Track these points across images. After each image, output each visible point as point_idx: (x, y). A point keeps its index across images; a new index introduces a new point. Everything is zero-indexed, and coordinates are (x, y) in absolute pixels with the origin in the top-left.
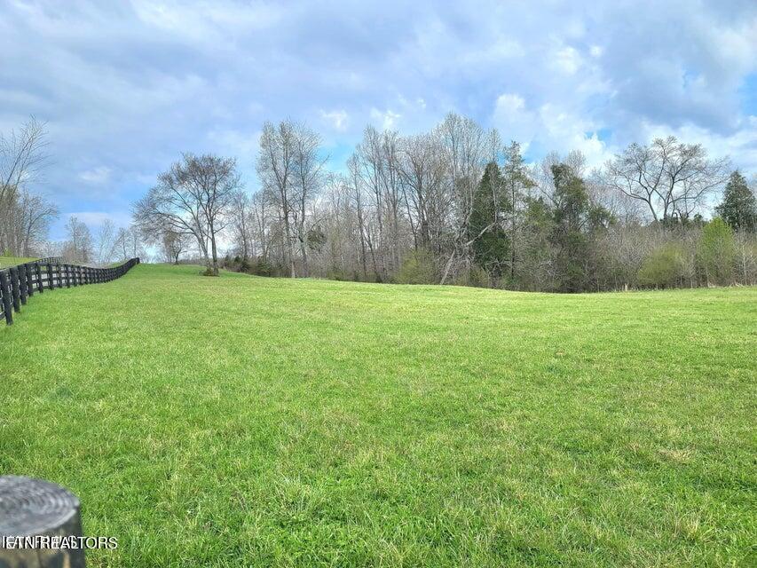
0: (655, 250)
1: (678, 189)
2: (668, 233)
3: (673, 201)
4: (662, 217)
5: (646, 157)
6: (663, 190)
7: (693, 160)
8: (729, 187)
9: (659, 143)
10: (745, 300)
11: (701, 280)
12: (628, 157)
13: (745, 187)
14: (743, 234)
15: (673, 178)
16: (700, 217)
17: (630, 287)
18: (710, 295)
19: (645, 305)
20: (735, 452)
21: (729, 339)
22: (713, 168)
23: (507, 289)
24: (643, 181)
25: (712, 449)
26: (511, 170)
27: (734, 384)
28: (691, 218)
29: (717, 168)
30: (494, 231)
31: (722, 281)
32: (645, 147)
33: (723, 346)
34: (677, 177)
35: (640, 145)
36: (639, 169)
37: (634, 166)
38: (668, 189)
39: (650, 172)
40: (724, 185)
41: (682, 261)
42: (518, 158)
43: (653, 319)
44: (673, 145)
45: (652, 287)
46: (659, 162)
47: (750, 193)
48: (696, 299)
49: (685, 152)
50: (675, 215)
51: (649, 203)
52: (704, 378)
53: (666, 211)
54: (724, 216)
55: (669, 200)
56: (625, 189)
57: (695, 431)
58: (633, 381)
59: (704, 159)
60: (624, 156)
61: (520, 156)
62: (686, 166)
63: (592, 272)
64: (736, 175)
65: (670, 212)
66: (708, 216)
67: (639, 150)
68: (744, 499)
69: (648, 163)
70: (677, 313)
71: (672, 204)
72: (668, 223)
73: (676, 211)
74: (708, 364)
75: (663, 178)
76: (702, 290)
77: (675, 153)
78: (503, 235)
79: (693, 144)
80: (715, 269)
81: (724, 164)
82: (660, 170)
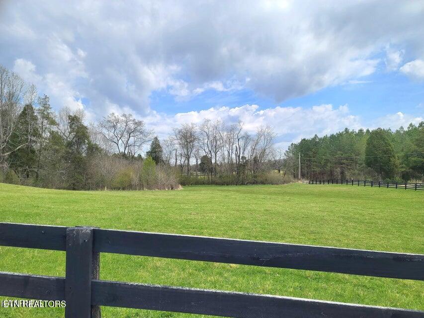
0: (121, 169)
1: (131, 140)
2: (125, 162)
5: (118, 121)
6: (124, 139)
7: (139, 128)
8: (153, 143)
9: (125, 116)
11: (141, 187)
12: (109, 119)
13: (159, 145)
15: (130, 135)
17: (108, 188)
22: (147, 133)
23: (33, 186)
24: (115, 133)
26: (41, 112)
28: (136, 155)
30: (28, 148)
31: (150, 187)
32: (118, 116)
35: (116, 115)
36: (114, 127)
37: (112, 125)
38: (126, 140)
39: (119, 130)
40: (151, 142)
41: (134, 176)
42: (47, 106)
44: (131, 118)
46: (124, 125)
47: (161, 147)
49: (136, 123)
51: (118, 145)
53: (125, 150)
54: (150, 156)
55: (127, 145)
56: (106, 135)
59: (144, 128)
60: (107, 119)
61: (49, 105)
62: (135, 130)
63: (87, 179)
64: (156, 138)
66: (143, 155)
67: (115, 117)
69: (119, 125)
71: (128, 147)
72: (125, 155)
73: (129, 151)
75: (125, 134)
76: (142, 191)
77: (131, 122)
78: (33, 152)
79: (140, 120)
80: (147, 181)
81: (152, 132)
82: (124, 129)
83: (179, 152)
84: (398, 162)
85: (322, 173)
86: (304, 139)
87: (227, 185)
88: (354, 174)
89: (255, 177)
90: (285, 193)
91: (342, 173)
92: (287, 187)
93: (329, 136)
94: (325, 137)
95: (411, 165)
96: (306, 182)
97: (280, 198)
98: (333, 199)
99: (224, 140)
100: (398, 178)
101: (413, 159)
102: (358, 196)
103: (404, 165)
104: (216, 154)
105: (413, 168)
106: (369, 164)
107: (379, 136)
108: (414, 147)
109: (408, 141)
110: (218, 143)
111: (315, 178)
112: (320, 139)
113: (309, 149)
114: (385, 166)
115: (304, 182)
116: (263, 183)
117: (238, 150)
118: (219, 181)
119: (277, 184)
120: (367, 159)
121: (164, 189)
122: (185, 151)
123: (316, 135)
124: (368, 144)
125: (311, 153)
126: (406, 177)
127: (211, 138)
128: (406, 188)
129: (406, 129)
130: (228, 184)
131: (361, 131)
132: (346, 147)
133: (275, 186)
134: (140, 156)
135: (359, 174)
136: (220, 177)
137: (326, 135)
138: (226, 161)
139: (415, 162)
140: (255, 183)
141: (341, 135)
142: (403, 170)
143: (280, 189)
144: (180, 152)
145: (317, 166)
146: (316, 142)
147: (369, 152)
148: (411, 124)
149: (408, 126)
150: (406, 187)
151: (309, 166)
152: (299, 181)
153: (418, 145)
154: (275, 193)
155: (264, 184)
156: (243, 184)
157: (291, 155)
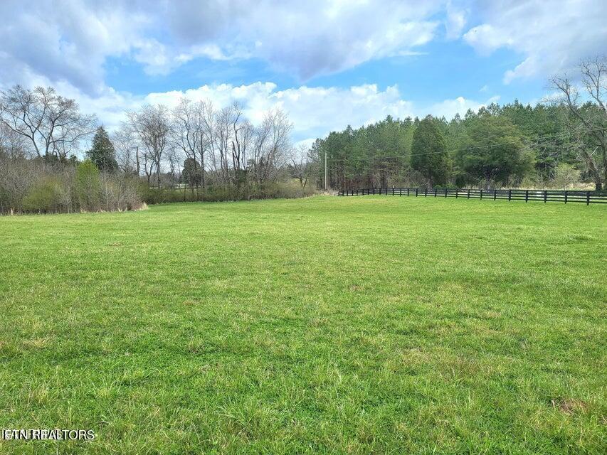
0: (38, 181)
1: (57, 132)
2: (49, 168)
3: (53, 142)
4: (45, 154)
5: (29, 100)
6: (44, 131)
7: (68, 111)
8: (97, 138)
9: (40, 90)
10: (106, 222)
11: (76, 208)
12: (13, 96)
13: (107, 140)
14: (106, 174)
15: (53, 123)
16: (75, 157)
17: (15, 211)
18: (82, 218)
19: (27, 227)
20: (83, 330)
21: (91, 250)
22: (85, 120)
24: (27, 120)
25: (66, 332)
27: (90, 282)
28: (68, 157)
29: (87, 121)
31: (91, 208)
32: (29, 91)
33: (86, 255)
34: (56, 122)
35: (24, 88)
36: (23, 109)
37: (18, 105)
38: (49, 131)
39: (34, 114)
40: (92, 136)
41: (61, 191)
43: (33, 238)
44: (53, 95)
45: (35, 211)
46: (41, 106)
47: (110, 144)
48: (70, 221)
49: (63, 104)
50: (55, 154)
51: (33, 140)
52: (69, 281)
53: (47, 149)
54: (93, 159)
55: (49, 140)
56: (10, 124)
57: (55, 321)
58: (8, 290)
59: (78, 112)
60: (8, 95)
62: (62, 115)
64: (101, 129)
65: (50, 150)
66: (81, 158)
67: (22, 92)
68: (86, 362)
69: (31, 106)
70: (54, 232)
71: (52, 144)
72: (49, 159)
73: (55, 150)
74: (73, 270)
75: (44, 121)
76: (76, 214)
77: (54, 102)
79: (69, 98)
80: (86, 198)
81: (93, 119)
82: (42, 113)
83: (141, 151)
84: (450, 162)
85: (357, 181)
86: (334, 133)
87: (221, 201)
88: (397, 181)
89: (263, 188)
90: (301, 210)
91: (383, 180)
92: (306, 202)
93: (366, 127)
94: (362, 130)
95: (465, 165)
96: (335, 193)
97: (288, 216)
98: (361, 215)
99: (213, 133)
100: (451, 184)
101: (468, 157)
102: (396, 210)
103: (458, 167)
104: (202, 155)
105: (468, 170)
106: (416, 166)
107: (429, 126)
108: (470, 141)
109: (464, 134)
110: (205, 137)
111: (347, 188)
112: (355, 133)
113: (339, 146)
114: (435, 168)
115: (331, 194)
116: (274, 197)
117: (236, 148)
118: (208, 196)
119: (294, 197)
120: (414, 158)
121: (116, 209)
122: (152, 149)
123: (349, 127)
124: (415, 138)
125: (342, 153)
126: (460, 183)
127: (193, 130)
128: (457, 197)
129: (463, 118)
130: (222, 199)
131: (408, 119)
132: (388, 143)
133: (292, 200)
134: (74, 158)
135: (404, 181)
136: (210, 189)
137: (363, 127)
138: (219, 166)
139: (470, 161)
140: (262, 197)
141: (382, 125)
142: (458, 172)
143: (295, 204)
144: (144, 152)
145: (350, 171)
146: (349, 136)
147: (416, 148)
148: (469, 111)
149: (466, 112)
150: (457, 194)
151: (340, 172)
152: (326, 193)
153: (475, 138)
154: (286, 211)
155: (276, 198)
156: (244, 199)
157: (316, 155)
